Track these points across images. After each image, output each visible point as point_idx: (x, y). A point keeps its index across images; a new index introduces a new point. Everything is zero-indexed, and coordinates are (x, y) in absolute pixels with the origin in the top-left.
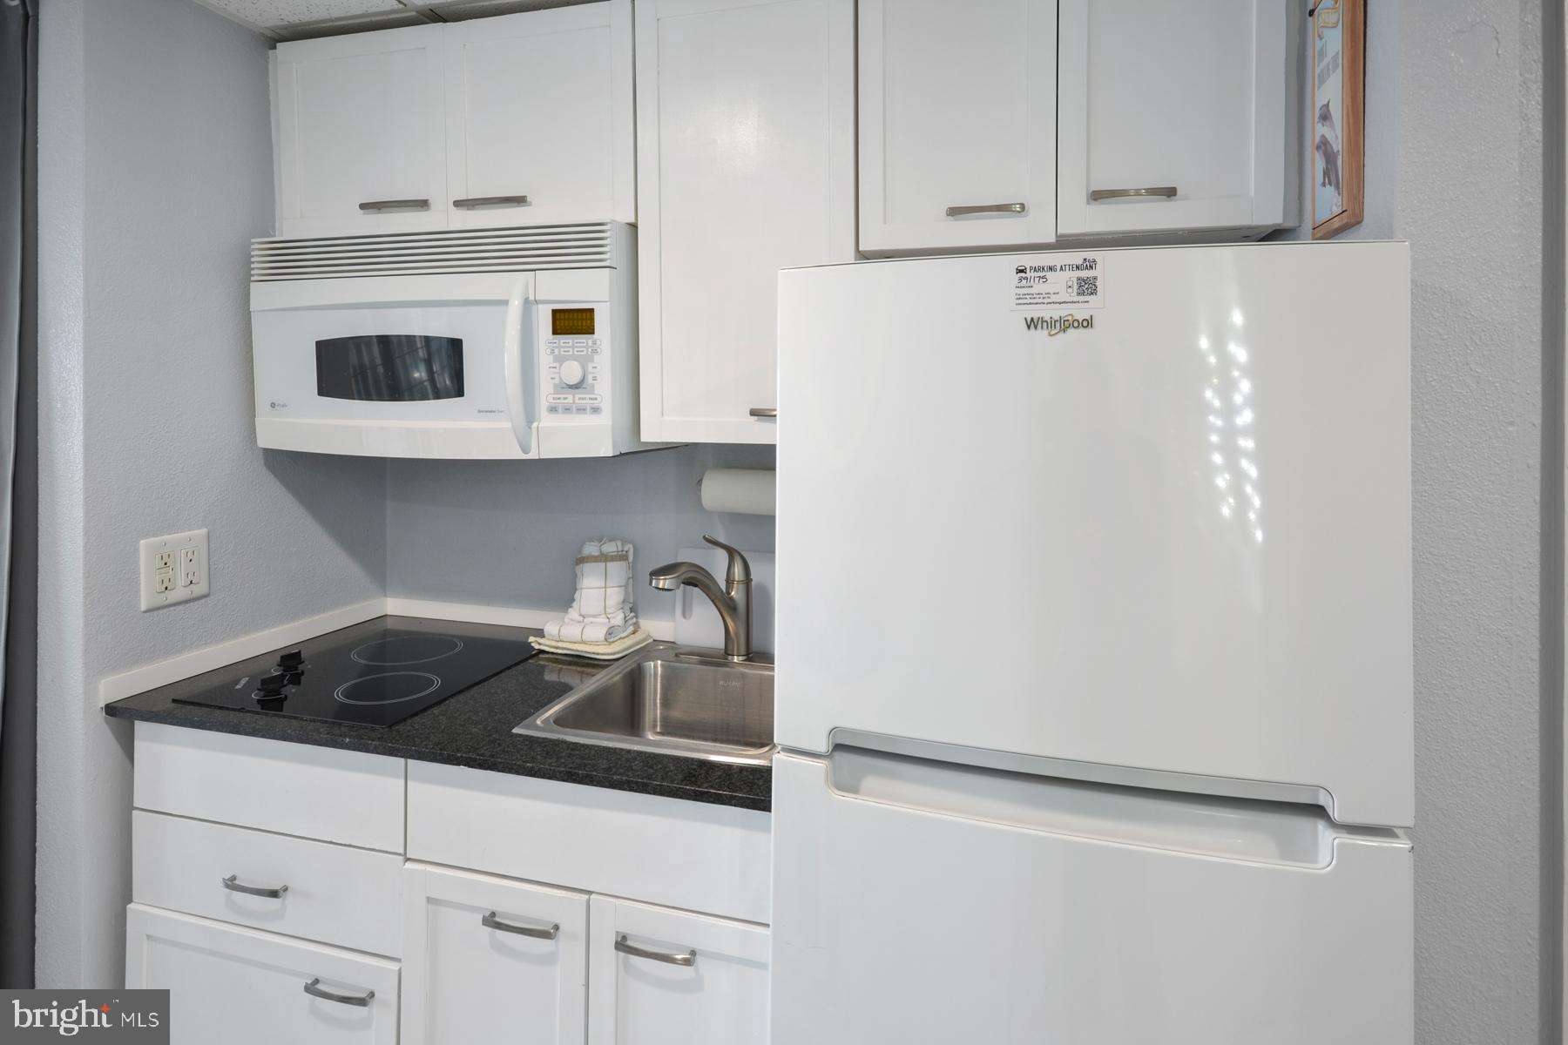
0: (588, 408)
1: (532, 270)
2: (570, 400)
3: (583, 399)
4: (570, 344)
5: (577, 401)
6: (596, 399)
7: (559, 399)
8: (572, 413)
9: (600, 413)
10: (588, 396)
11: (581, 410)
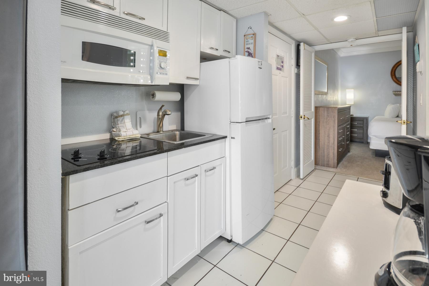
0: (165, 74)
1: (155, 39)
2: (161, 71)
3: (164, 71)
4: (162, 58)
5: (163, 72)
6: (166, 72)
7: (159, 71)
8: (161, 74)
9: (167, 75)
10: (165, 71)
11: (163, 74)
